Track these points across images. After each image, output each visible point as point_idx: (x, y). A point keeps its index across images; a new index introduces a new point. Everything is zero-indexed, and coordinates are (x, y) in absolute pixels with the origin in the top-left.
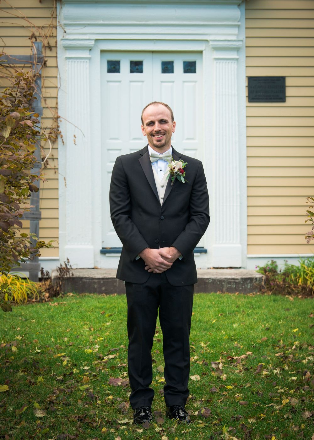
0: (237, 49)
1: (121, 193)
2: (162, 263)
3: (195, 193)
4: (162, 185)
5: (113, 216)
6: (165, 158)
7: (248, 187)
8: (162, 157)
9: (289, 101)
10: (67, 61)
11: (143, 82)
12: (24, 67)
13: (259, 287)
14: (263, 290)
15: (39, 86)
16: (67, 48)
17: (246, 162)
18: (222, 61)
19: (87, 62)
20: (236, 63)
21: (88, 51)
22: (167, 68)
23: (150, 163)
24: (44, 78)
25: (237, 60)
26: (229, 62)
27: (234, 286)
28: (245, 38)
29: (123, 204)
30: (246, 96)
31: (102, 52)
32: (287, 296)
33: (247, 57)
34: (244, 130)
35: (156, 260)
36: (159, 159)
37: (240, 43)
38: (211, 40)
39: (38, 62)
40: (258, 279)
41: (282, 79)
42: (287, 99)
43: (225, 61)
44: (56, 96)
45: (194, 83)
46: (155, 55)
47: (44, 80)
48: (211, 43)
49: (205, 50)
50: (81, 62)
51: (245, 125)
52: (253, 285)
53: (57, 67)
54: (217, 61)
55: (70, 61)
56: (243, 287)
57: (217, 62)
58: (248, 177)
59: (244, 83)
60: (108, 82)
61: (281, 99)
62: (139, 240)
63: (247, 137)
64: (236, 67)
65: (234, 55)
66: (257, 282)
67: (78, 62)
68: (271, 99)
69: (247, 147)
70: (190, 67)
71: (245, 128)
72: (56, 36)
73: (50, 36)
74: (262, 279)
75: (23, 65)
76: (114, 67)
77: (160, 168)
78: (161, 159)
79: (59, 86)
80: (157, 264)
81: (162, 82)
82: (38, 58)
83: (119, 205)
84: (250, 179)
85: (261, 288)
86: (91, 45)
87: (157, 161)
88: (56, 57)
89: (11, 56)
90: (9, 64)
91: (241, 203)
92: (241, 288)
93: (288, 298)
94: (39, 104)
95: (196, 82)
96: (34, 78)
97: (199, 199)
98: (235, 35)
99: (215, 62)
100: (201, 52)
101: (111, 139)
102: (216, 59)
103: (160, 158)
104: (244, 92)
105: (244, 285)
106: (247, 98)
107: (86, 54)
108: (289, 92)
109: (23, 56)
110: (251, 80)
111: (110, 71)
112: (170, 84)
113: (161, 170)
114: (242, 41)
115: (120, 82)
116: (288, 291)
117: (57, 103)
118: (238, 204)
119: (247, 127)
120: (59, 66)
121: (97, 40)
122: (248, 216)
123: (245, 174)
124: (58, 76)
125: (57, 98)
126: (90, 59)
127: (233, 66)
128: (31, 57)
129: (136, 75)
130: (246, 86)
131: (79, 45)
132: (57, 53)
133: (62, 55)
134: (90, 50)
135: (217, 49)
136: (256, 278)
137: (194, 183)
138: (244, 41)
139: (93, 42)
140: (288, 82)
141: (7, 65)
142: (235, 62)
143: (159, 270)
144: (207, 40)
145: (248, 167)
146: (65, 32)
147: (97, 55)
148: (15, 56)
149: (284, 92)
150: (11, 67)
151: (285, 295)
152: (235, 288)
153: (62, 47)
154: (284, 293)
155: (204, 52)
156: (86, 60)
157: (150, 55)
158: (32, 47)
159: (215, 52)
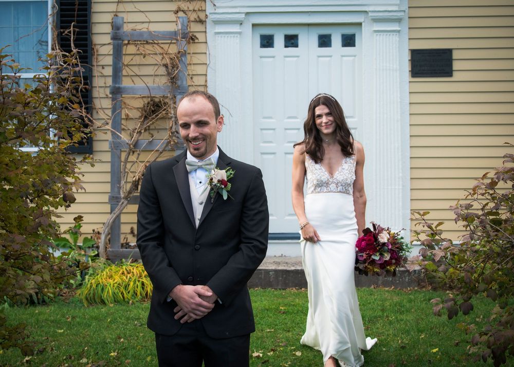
0: (399, 20)
1: (148, 213)
2: (200, 305)
3: (246, 212)
4: (200, 201)
5: (140, 242)
6: (206, 166)
7: (411, 168)
8: (201, 166)
9: (457, 76)
10: (217, 35)
11: (298, 57)
12: (171, 43)
13: (417, 281)
14: (422, 284)
15: (184, 63)
16: (217, 22)
17: (409, 141)
18: (382, 34)
19: (237, 37)
20: (398, 35)
21: (239, 25)
22: (325, 41)
23: (187, 173)
24: (192, 55)
25: (399, 31)
26: (390, 35)
27: (391, 279)
28: (407, 8)
29: (152, 227)
30: (410, 71)
31: (254, 25)
32: (448, 292)
33: (409, 28)
34: (407, 107)
35: (192, 301)
36: (199, 168)
37: (402, 14)
38: (370, 11)
39: (182, 38)
40: (417, 272)
41: (449, 52)
42: (455, 73)
43: (385, 34)
44: (205, 73)
45: (353, 58)
46: (311, 28)
47: (191, 57)
48: (370, 14)
49: (364, 22)
50: (231, 37)
51: (408, 102)
52: (411, 278)
53: (206, 42)
54: (377, 33)
55: (220, 35)
56: (401, 280)
57: (377, 35)
58: (411, 158)
59: (407, 57)
60: (261, 57)
61: (448, 73)
62: (169, 274)
63: (410, 114)
64: (398, 39)
65: (395, 27)
66: (416, 275)
67: (228, 37)
68: (437, 73)
69: (410, 125)
70: (349, 41)
71: (408, 105)
72: (205, 10)
73: (199, 10)
74: (421, 272)
75: (170, 41)
76: (267, 42)
77: (198, 178)
78: (200, 167)
79: (208, 63)
80: (194, 306)
81: (319, 57)
82: (182, 34)
83: (147, 229)
84: (413, 159)
85: (420, 281)
86: (241, 19)
87: (196, 170)
88: (206, 32)
89: (153, 32)
90: (153, 41)
91: (403, 186)
92: (398, 282)
93: (449, 293)
94: (185, 83)
95: (355, 56)
96: (178, 55)
97: (252, 220)
98: (396, 5)
99: (375, 34)
100: (360, 24)
101: (265, 118)
102: (376, 31)
103: (198, 166)
104: (407, 67)
105: (402, 279)
106: (410, 72)
107: (236, 29)
108: (456, 65)
109: (167, 32)
110: (415, 53)
111: (263, 45)
112: (328, 59)
113: (200, 182)
114: (404, 11)
115: (274, 57)
116: (450, 285)
117: (206, 81)
118: (401, 187)
119: (410, 103)
120: (208, 42)
121: (247, 14)
122: (411, 200)
123: (408, 155)
124: (208, 53)
125: (206, 75)
126: (240, 33)
127: (395, 38)
128: (175, 33)
129: (291, 50)
130: (409, 60)
131: (229, 19)
132: (206, 28)
133: (211, 29)
134: (241, 24)
135: (377, 20)
136: (415, 271)
137: (245, 199)
138: (407, 11)
139: (243, 16)
140: (456, 55)
141: (152, 42)
142: (396, 35)
143: (196, 315)
144: (366, 11)
145: (411, 147)
146: (215, 5)
147: (247, 29)
148: (159, 32)
149: (451, 65)
150: (155, 43)
151: (446, 290)
152: (391, 281)
153: (211, 22)
154: (445, 288)
155: (363, 24)
156: (236, 35)
157: (306, 28)
158: (177, 21)
159: (375, 24)
